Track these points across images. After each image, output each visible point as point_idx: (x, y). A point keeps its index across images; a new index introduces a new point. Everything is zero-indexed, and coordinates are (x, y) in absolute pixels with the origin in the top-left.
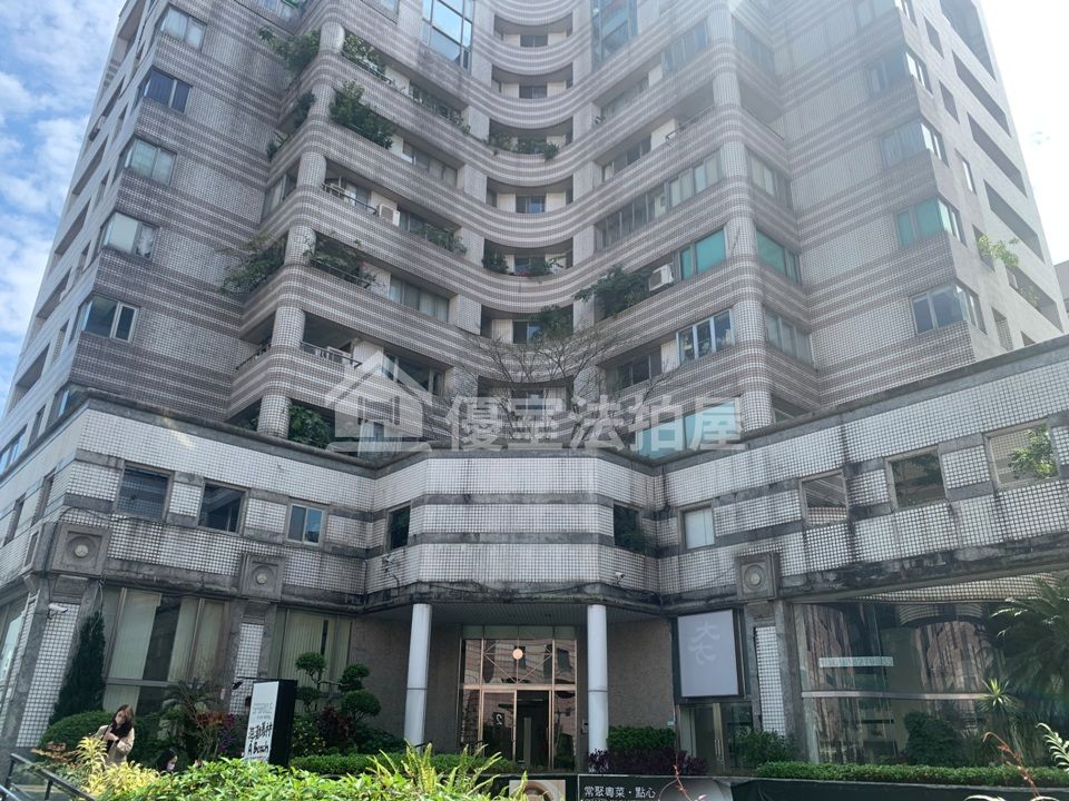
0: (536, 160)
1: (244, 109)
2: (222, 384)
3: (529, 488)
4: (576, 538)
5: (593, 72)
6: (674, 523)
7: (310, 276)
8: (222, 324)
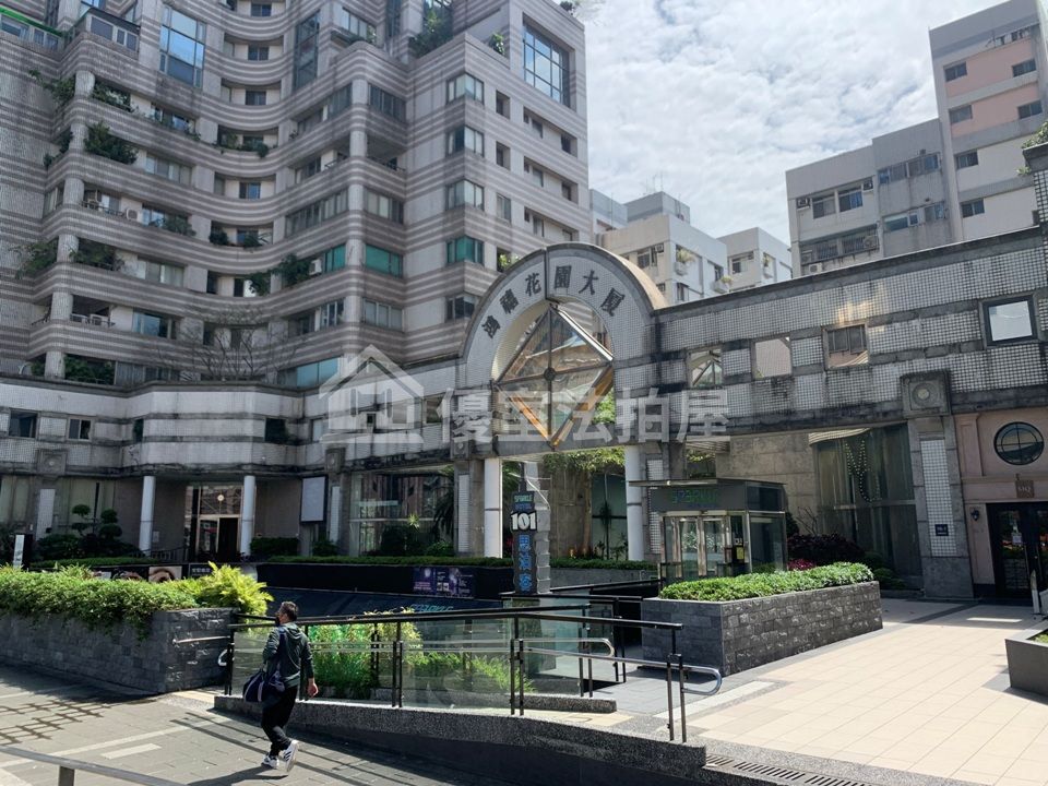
0: (252, 156)
1: (23, 132)
2: (23, 336)
3: (214, 410)
4: (240, 439)
5: (292, 95)
6: (306, 426)
7: (75, 270)
8: (19, 295)
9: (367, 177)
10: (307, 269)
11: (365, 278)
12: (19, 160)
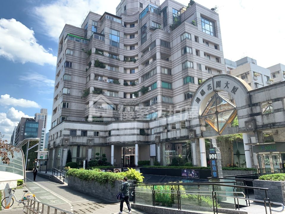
0: (132, 63)
1: (81, 64)
2: (83, 112)
3: (127, 127)
4: (134, 134)
5: (141, 46)
6: (150, 130)
7: (94, 95)
8: (82, 102)
9: (161, 64)
10: (147, 90)
11: (162, 90)
12: (80, 70)
